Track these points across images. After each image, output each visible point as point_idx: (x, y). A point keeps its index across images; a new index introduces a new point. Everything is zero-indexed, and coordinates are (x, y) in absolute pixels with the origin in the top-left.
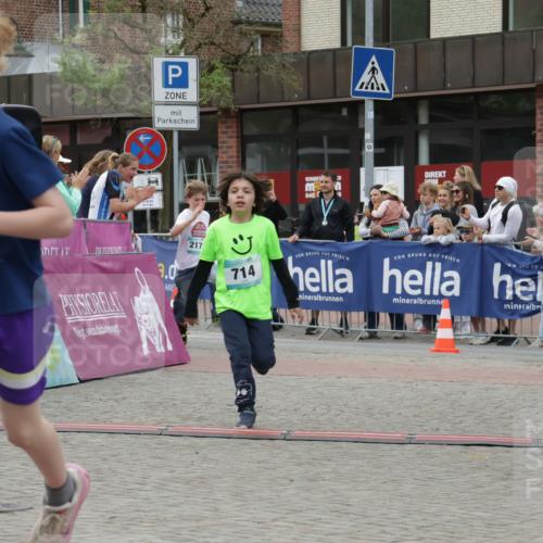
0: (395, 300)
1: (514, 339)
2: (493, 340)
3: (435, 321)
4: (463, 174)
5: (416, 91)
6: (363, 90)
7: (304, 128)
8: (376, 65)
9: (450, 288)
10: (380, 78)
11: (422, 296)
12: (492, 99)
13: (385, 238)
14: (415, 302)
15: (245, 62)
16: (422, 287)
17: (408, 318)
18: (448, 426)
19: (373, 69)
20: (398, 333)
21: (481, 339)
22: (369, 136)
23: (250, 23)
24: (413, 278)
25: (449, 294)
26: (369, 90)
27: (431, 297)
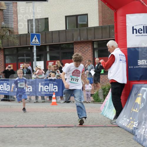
0: (42, 93)
1: (70, 101)
2: (65, 102)
3: (52, 98)
4: (58, 63)
5: (46, 43)
6: (33, 43)
7: (19, 52)
8: (36, 38)
9: (55, 90)
10: (37, 40)
11: (49, 92)
12: (64, 45)
13: (39, 78)
14: (47, 93)
15: (5, 37)
16: (49, 90)
17: (45, 97)
18: (55, 123)
19: (35, 38)
20: (43, 101)
21: (63, 102)
22: (35, 54)
23: (6, 28)
24: (46, 87)
25: (55, 91)
26: (35, 43)
27: (51, 92)
